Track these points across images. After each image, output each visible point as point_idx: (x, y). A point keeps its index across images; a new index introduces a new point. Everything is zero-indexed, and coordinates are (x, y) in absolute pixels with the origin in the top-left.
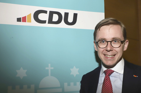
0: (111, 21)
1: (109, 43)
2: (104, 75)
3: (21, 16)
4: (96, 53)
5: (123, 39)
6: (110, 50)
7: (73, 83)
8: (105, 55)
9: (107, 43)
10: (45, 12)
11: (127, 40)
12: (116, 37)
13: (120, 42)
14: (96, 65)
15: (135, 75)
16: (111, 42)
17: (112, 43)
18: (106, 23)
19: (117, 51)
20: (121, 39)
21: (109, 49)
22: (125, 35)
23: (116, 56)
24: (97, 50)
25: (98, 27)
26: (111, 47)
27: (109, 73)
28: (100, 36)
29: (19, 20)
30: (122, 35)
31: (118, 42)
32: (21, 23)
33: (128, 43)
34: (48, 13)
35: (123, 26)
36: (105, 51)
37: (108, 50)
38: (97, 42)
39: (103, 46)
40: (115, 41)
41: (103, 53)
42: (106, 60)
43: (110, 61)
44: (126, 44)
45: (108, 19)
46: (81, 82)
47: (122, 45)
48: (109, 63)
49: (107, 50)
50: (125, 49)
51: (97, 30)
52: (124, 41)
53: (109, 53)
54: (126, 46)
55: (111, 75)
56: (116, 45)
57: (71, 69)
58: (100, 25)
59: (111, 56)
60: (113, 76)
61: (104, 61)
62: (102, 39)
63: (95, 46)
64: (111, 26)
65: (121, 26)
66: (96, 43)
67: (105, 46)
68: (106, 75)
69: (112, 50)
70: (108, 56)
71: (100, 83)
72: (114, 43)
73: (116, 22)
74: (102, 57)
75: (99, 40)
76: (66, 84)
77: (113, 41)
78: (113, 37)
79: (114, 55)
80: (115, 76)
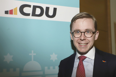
0: (84, 15)
1: (83, 33)
2: (78, 60)
4: (72, 42)
5: (94, 30)
6: (84, 40)
7: (52, 67)
8: (79, 43)
9: (81, 34)
10: (29, 6)
11: (98, 31)
12: (89, 28)
13: (92, 33)
14: (72, 52)
16: (84, 32)
17: (85, 33)
18: (80, 17)
19: (89, 40)
20: (93, 30)
21: (82, 38)
22: (96, 27)
23: (88, 44)
24: (72, 39)
25: (74, 20)
26: (84, 37)
27: (82, 59)
28: (75, 27)
31: (90, 33)
32: (9, 16)
33: (98, 33)
35: (95, 19)
36: (79, 40)
39: (77, 36)
40: (88, 32)
42: (80, 48)
43: (83, 48)
44: (97, 34)
45: (82, 14)
46: (59, 66)
47: (93, 35)
48: (83, 50)
49: (81, 40)
50: (96, 39)
51: (73, 22)
52: (95, 32)
53: (83, 42)
54: (97, 36)
55: (84, 60)
56: (89, 35)
57: (50, 55)
58: (76, 18)
59: (84, 45)
60: (85, 61)
61: (79, 49)
62: (77, 30)
63: (71, 36)
64: (84, 19)
65: (93, 19)
66: (72, 33)
67: (79, 36)
68: (80, 61)
69: (85, 39)
70: (82, 45)
71: (75, 67)
72: (87, 34)
73: (88, 16)
74: (76, 45)
75: (75, 31)
76: (46, 68)
77: (86, 31)
78: (86, 28)
79: (87, 44)
80: (87, 61)
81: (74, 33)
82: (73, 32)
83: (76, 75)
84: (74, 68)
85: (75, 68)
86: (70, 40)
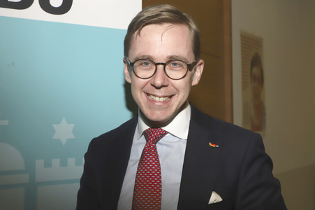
4: (128, 87)
5: (191, 60)
6: (163, 86)
7: (58, 160)
8: (148, 94)
9: (154, 67)
11: (201, 61)
12: (177, 54)
13: (185, 66)
15: (212, 143)
16: (164, 65)
17: (167, 67)
19: (177, 87)
21: (159, 82)
23: (174, 99)
24: (129, 81)
26: (164, 79)
28: (139, 49)
30: (191, 50)
31: (181, 66)
33: (202, 67)
36: (149, 85)
37: (156, 86)
38: (132, 64)
40: (175, 64)
41: (145, 89)
42: (150, 107)
43: (159, 109)
44: (198, 70)
47: (189, 73)
48: (157, 115)
50: (195, 82)
51: (134, 32)
52: (195, 64)
54: (198, 73)
55: (160, 141)
57: (53, 125)
58: (142, 21)
59: (162, 99)
60: (163, 143)
62: (144, 56)
63: (126, 71)
64: (166, 25)
65: (190, 27)
68: (147, 141)
69: (165, 84)
70: (157, 99)
71: (133, 161)
72: (171, 69)
73: (178, 18)
74: (140, 98)
75: (137, 60)
76: (40, 163)
77: (169, 62)
78: (170, 54)
79: (171, 97)
80: (168, 144)
81: (135, 64)
82: (132, 61)
83: (136, 181)
84: (130, 163)
85: (133, 163)
86: (121, 82)
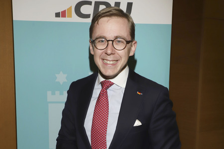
0: (114, 12)
3: (60, 11)
6: (111, 54)
8: (103, 60)
9: (107, 43)
15: (139, 92)
18: (107, 14)
24: (93, 54)
29: (57, 15)
34: (93, 4)
37: (108, 53)
40: (119, 42)
43: (110, 69)
44: (133, 46)
67: (104, 47)
80: (114, 90)
85: (94, 99)
